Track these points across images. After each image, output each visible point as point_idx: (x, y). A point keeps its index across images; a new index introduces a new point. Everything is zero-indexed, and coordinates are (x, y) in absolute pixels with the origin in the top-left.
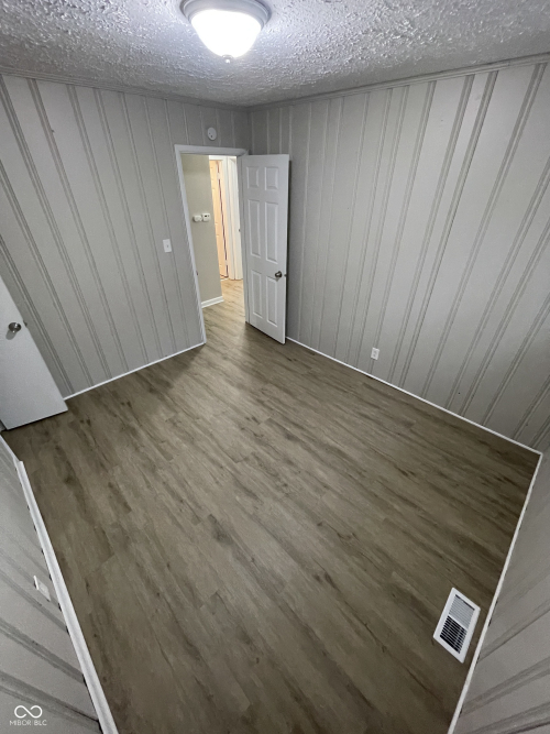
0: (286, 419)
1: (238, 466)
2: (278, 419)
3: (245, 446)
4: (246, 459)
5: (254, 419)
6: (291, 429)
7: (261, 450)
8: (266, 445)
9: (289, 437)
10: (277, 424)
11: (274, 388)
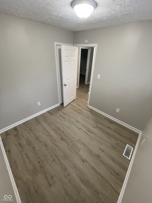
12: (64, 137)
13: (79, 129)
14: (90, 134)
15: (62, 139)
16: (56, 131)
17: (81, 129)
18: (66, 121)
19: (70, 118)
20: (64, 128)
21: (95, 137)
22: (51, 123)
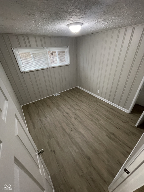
0: (67, 118)
1: (79, 109)
2: (69, 118)
3: (78, 112)
4: (78, 110)
5: (75, 119)
6: (66, 115)
7: (74, 111)
8: (73, 112)
9: (67, 113)
10: (69, 116)
11: (67, 131)
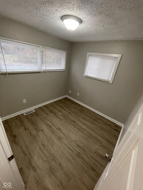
12: (73, 123)
13: (59, 129)
14: (51, 124)
15: (74, 122)
16: (81, 128)
17: (57, 129)
18: (74, 140)
19: (69, 146)
20: (75, 131)
21: (47, 121)
22: (90, 138)
